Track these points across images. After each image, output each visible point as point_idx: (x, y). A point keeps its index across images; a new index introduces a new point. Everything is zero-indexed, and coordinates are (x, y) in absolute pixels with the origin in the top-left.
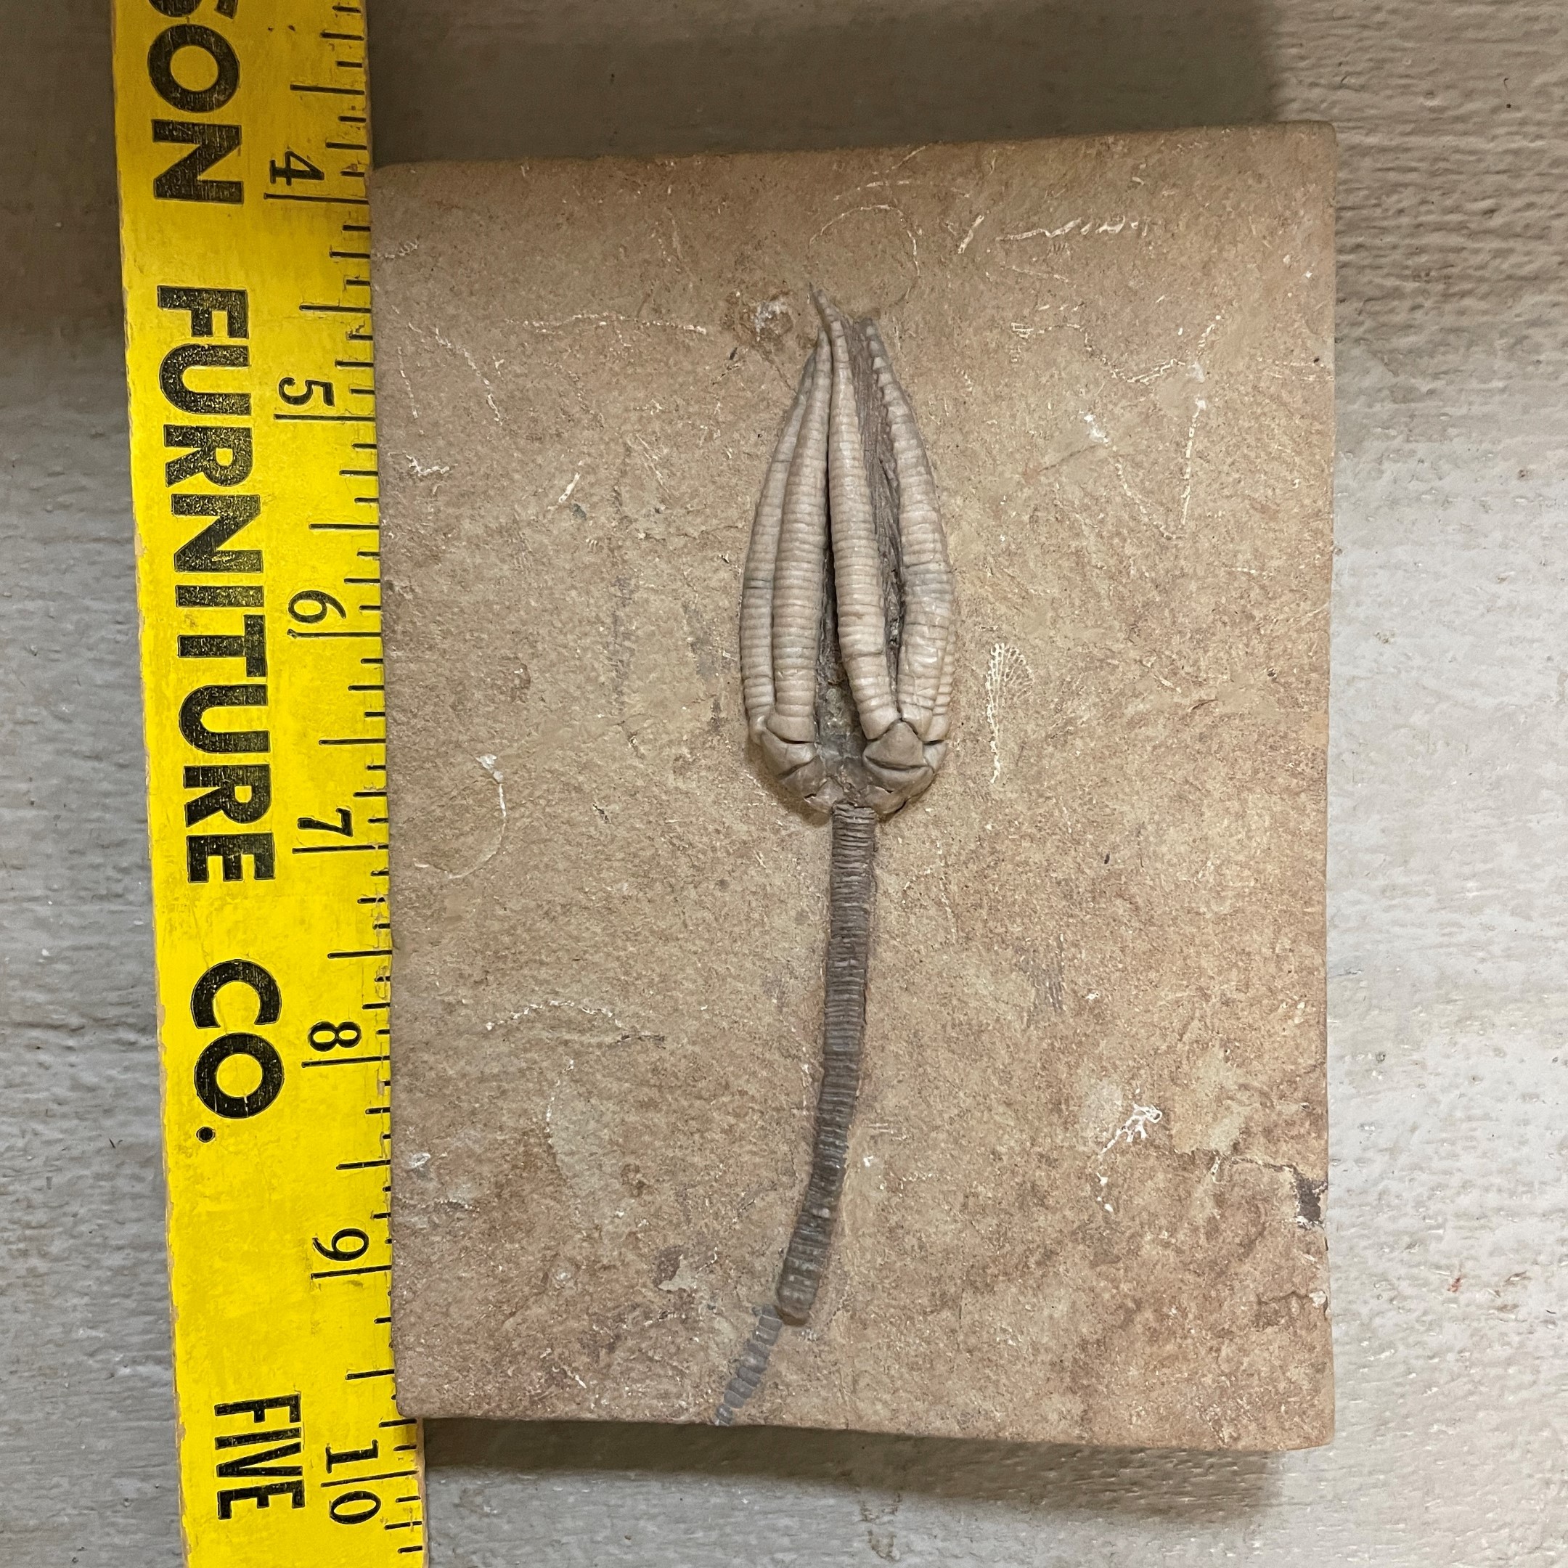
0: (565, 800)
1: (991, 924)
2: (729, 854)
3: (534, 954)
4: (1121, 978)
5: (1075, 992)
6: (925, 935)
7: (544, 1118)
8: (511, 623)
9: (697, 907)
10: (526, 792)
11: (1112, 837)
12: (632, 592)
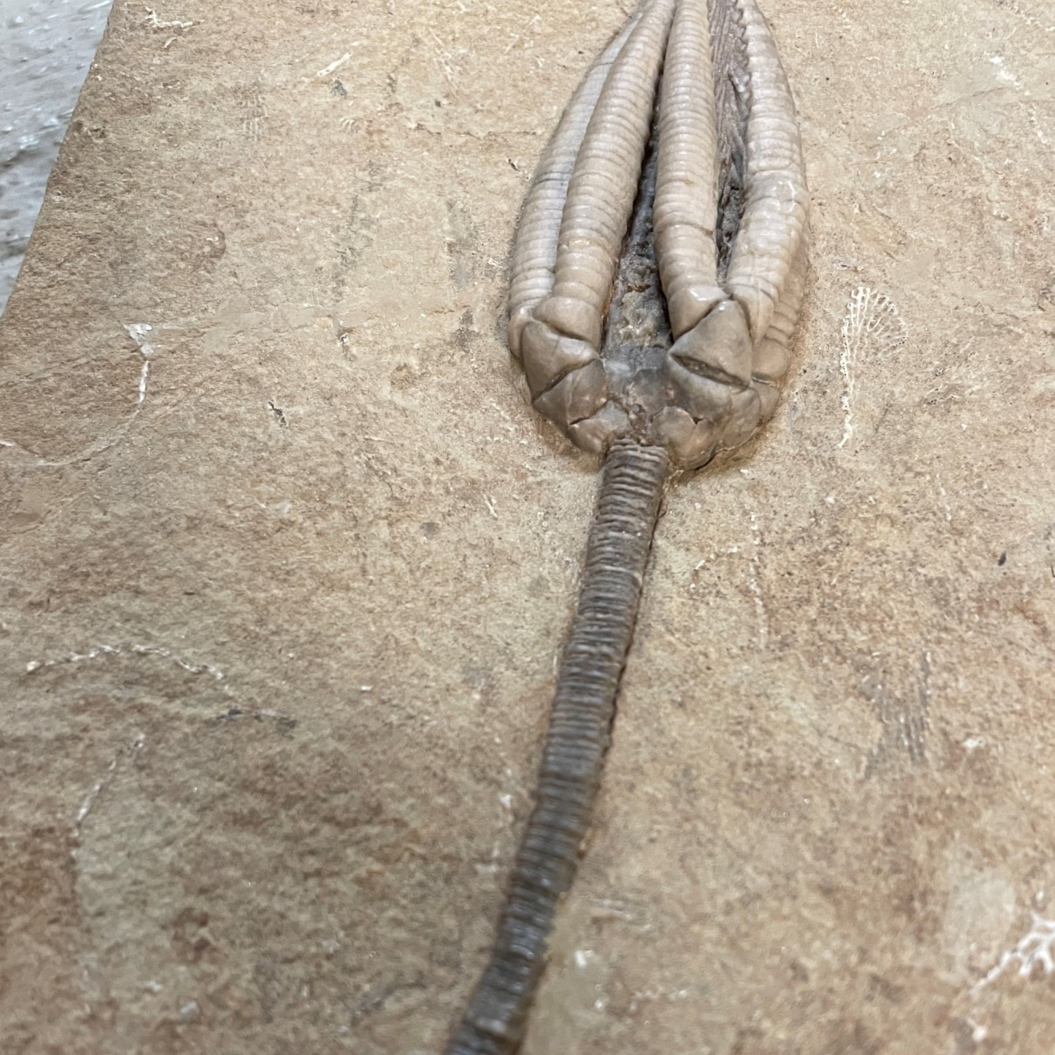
0: (230, 391)
1: (821, 627)
2: (448, 492)
3: (130, 578)
4: (1018, 725)
5: (945, 734)
6: (719, 633)
7: (75, 814)
8: (219, 187)
9: (387, 552)
10: (181, 377)
11: (1010, 536)
12: (384, 179)
